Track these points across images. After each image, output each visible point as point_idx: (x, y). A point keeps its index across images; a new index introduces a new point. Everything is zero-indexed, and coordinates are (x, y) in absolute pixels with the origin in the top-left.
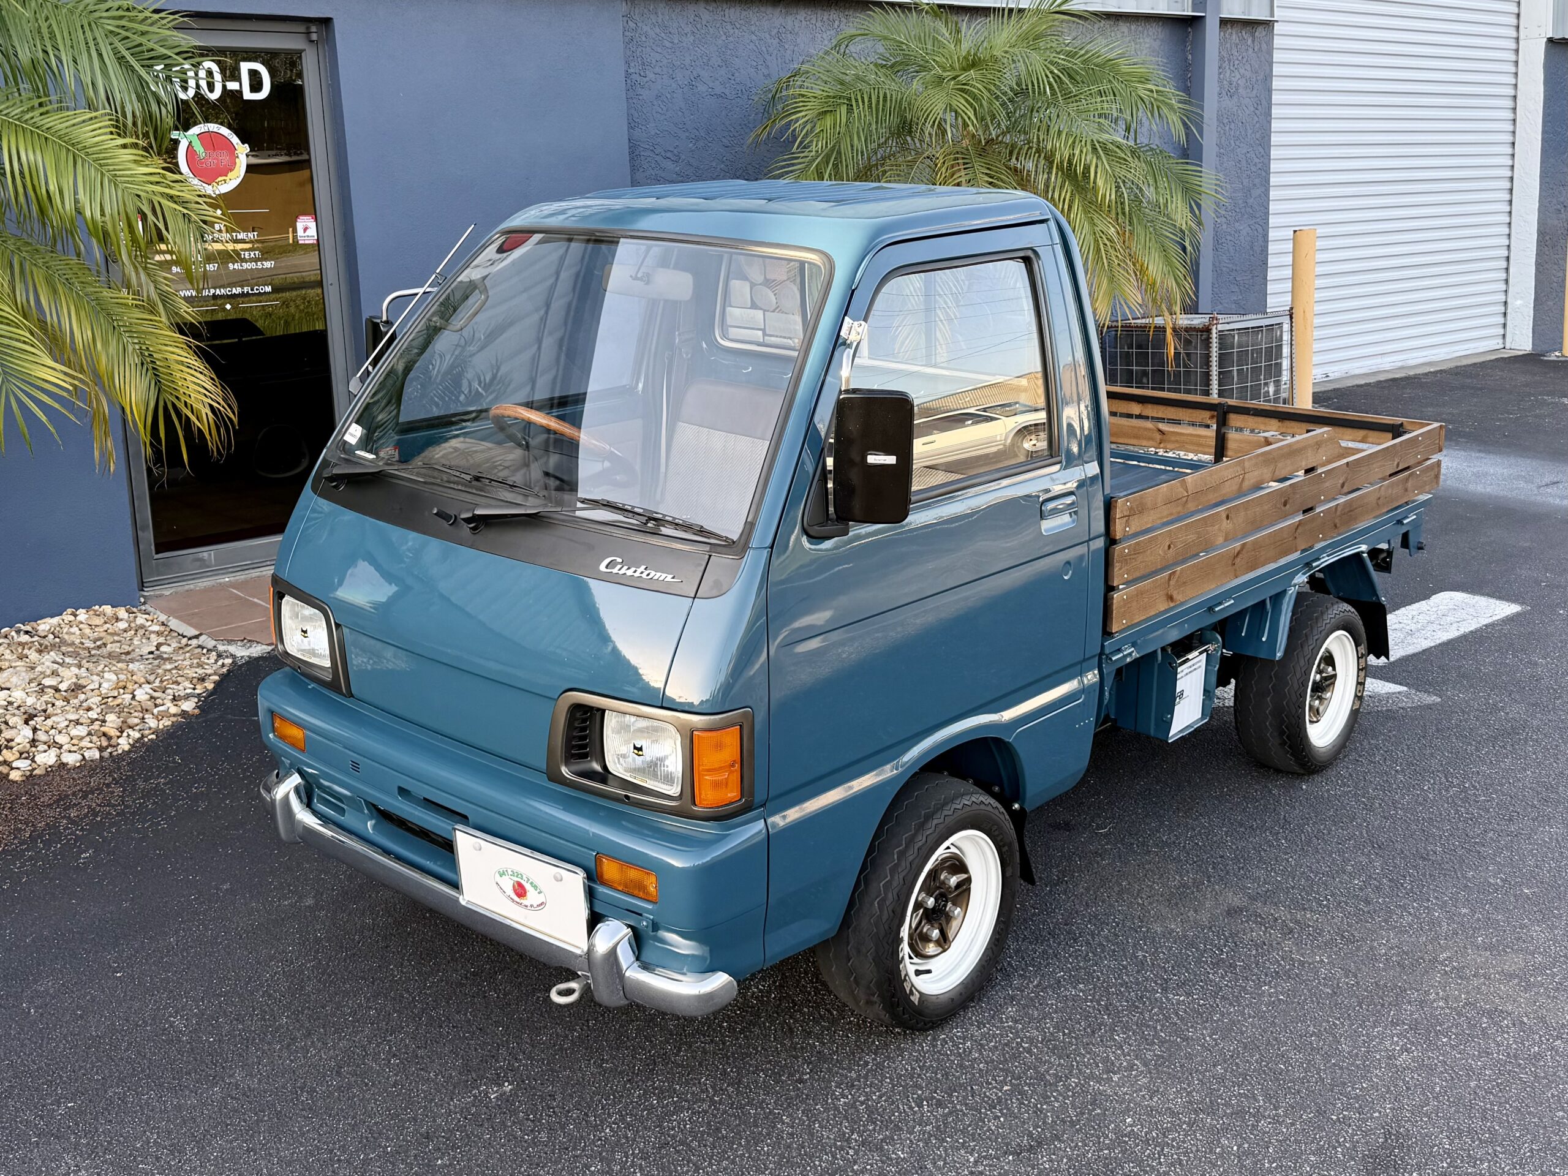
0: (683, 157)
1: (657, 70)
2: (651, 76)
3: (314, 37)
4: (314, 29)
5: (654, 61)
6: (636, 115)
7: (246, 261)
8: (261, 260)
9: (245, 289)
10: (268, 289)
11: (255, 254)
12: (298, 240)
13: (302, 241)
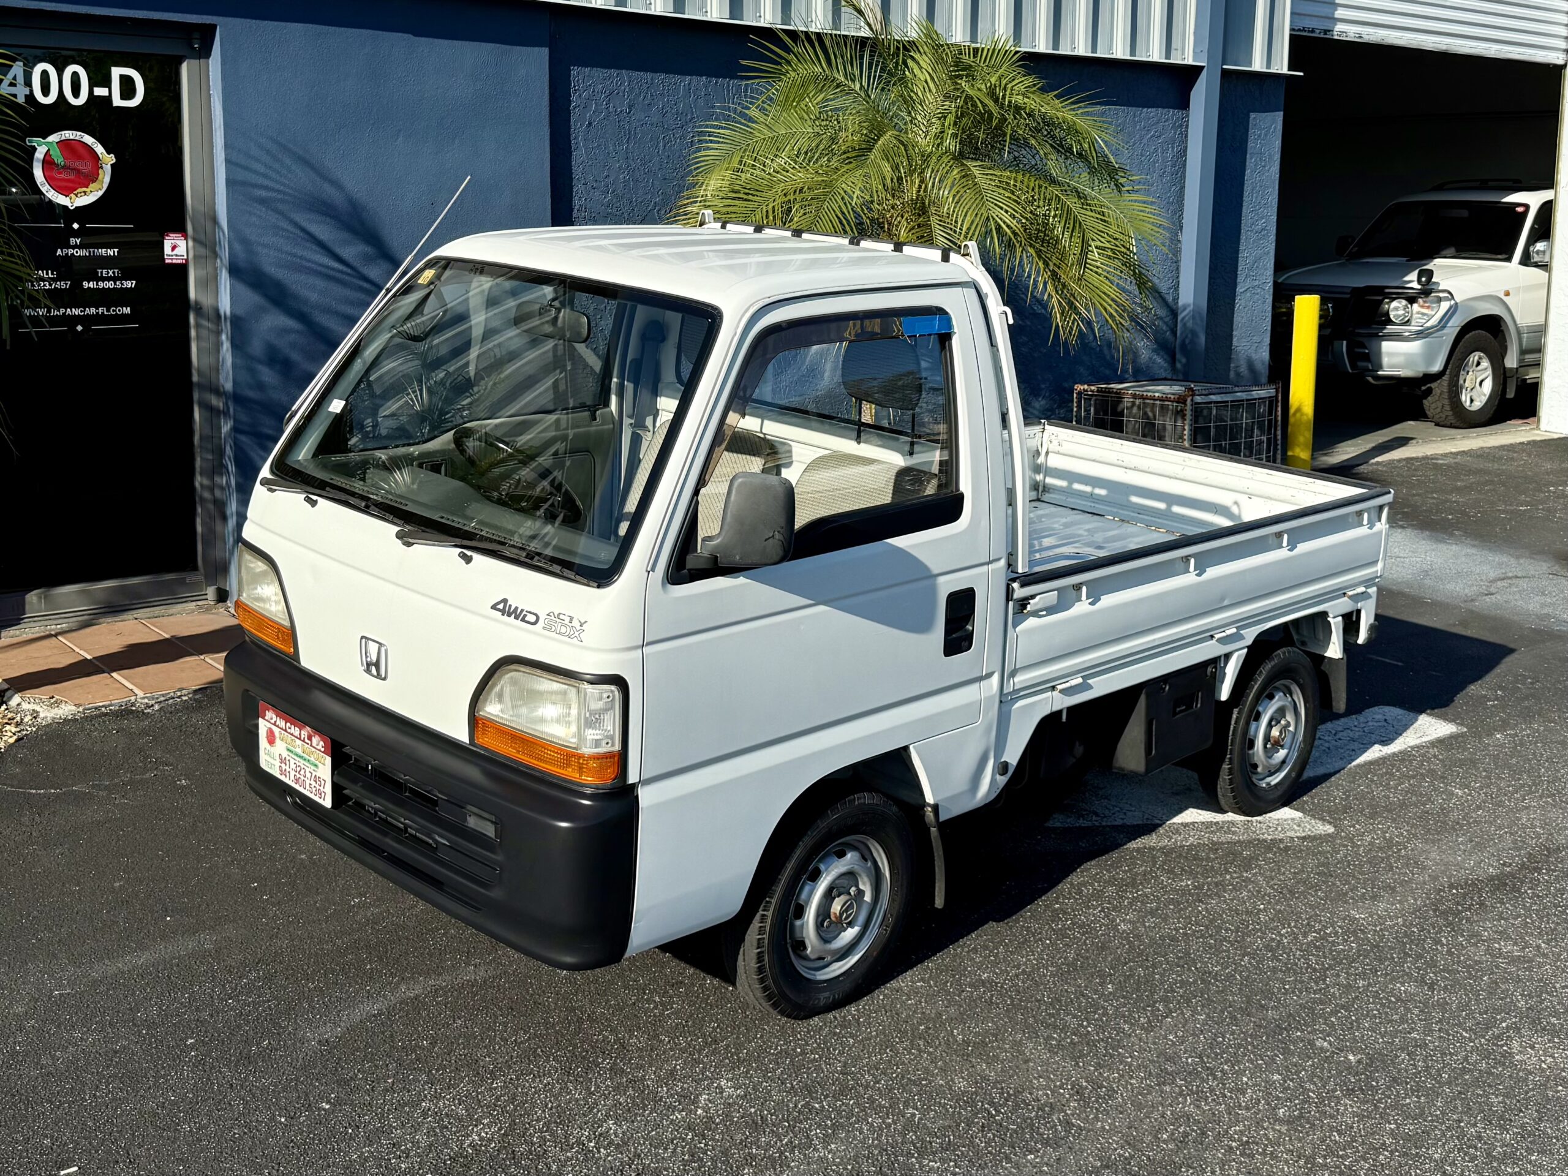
7: (103, 279)
8: (121, 279)
9: (100, 310)
10: (127, 310)
11: (114, 273)
12: (164, 259)
13: (170, 261)
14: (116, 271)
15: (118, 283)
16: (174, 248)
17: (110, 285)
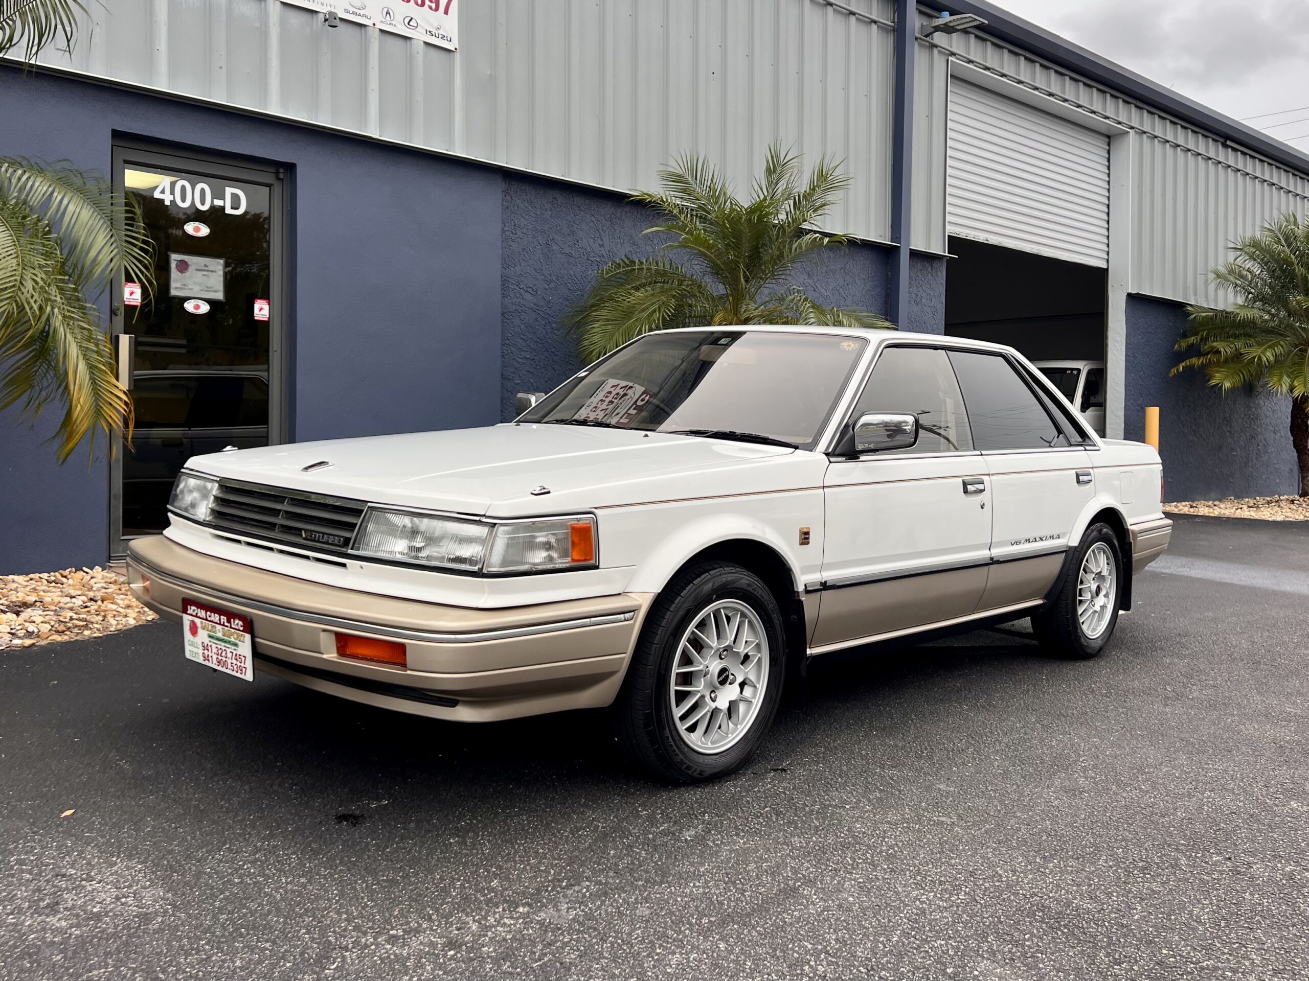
0: (539, 293)
1: (524, 230)
2: (520, 234)
3: (281, 175)
4: (281, 170)
5: (522, 224)
6: (507, 259)
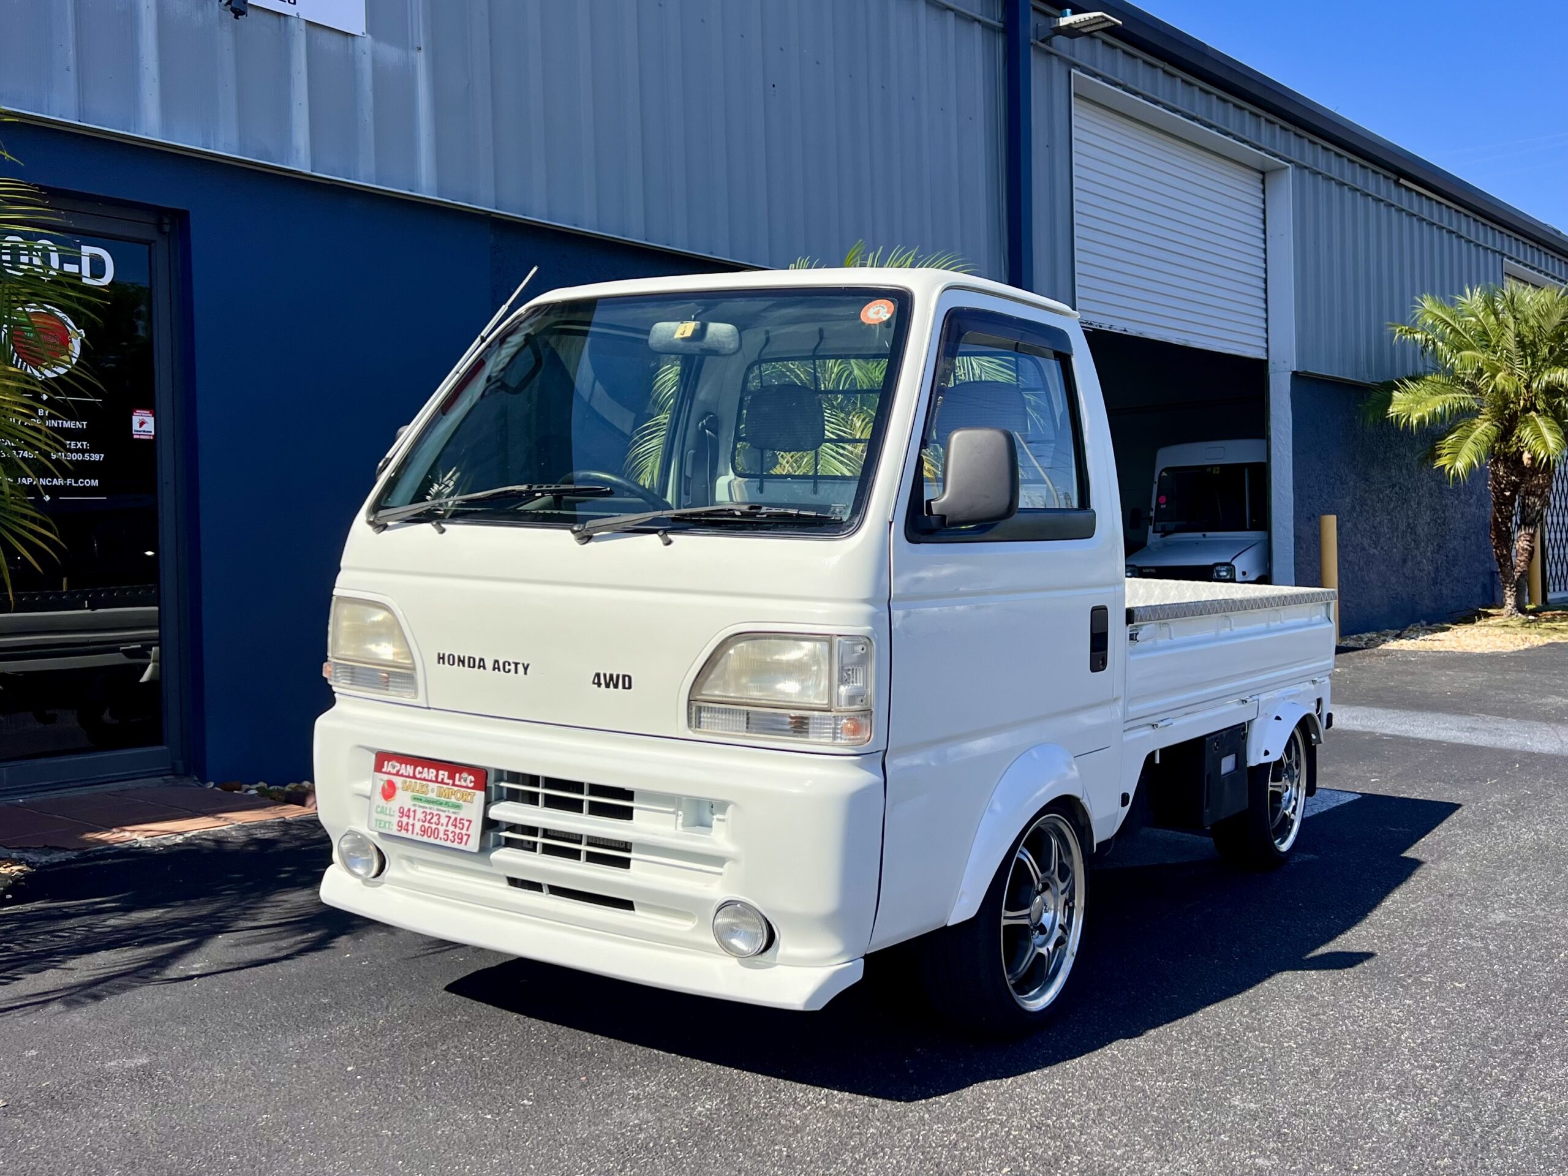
3: (167, 228)
4: (166, 221)
7: (72, 451)
8: (89, 451)
9: (68, 481)
10: (95, 483)
11: (82, 445)
12: (133, 435)
13: (138, 437)
14: (85, 443)
15: (86, 455)
16: (142, 424)
17: (79, 457)
